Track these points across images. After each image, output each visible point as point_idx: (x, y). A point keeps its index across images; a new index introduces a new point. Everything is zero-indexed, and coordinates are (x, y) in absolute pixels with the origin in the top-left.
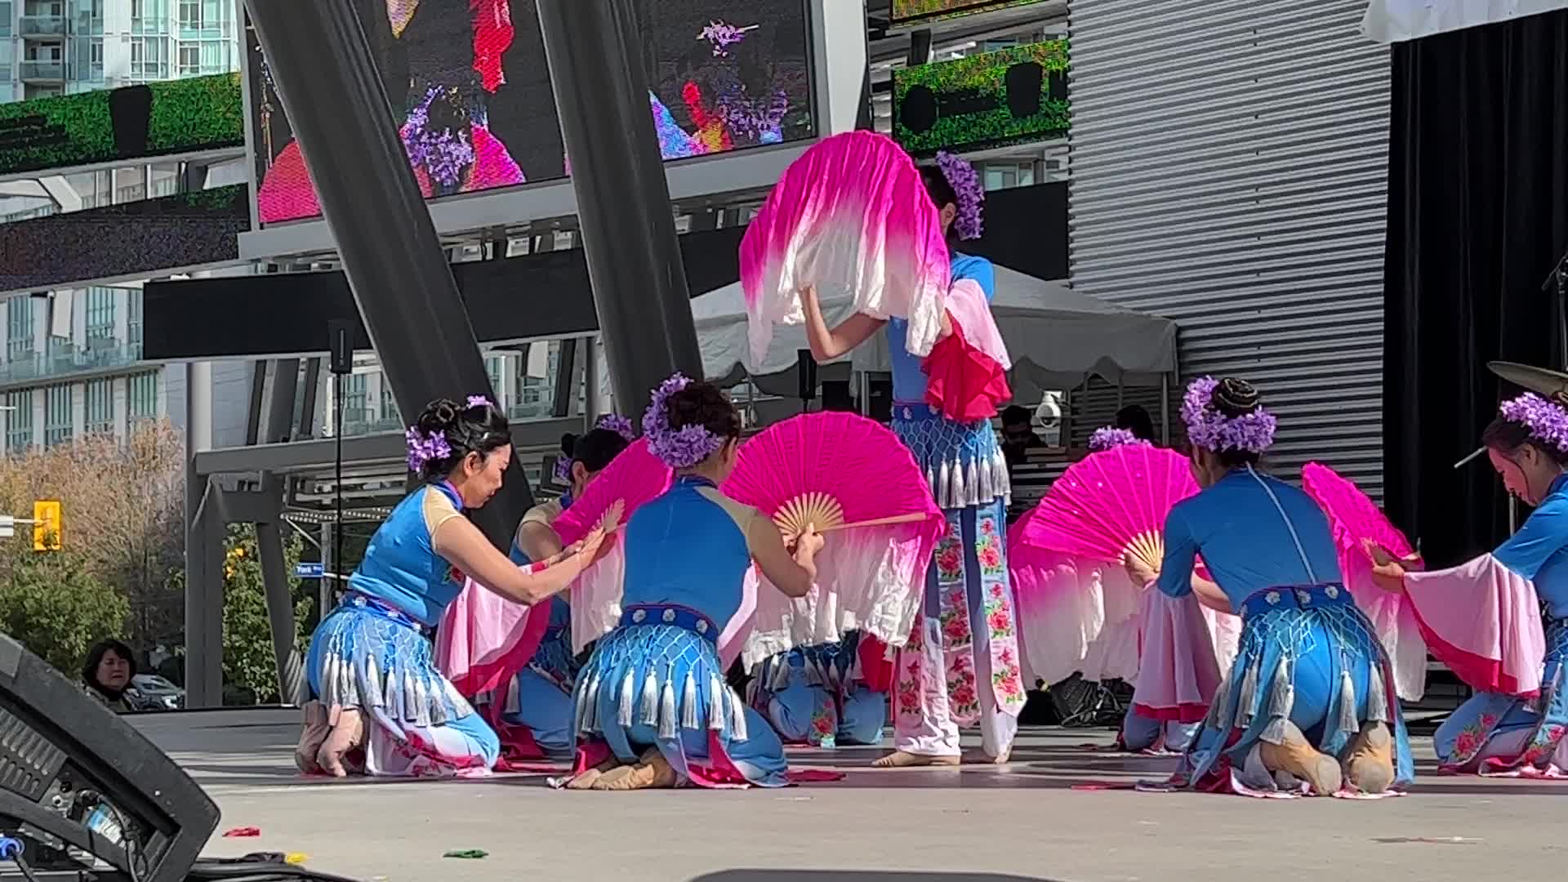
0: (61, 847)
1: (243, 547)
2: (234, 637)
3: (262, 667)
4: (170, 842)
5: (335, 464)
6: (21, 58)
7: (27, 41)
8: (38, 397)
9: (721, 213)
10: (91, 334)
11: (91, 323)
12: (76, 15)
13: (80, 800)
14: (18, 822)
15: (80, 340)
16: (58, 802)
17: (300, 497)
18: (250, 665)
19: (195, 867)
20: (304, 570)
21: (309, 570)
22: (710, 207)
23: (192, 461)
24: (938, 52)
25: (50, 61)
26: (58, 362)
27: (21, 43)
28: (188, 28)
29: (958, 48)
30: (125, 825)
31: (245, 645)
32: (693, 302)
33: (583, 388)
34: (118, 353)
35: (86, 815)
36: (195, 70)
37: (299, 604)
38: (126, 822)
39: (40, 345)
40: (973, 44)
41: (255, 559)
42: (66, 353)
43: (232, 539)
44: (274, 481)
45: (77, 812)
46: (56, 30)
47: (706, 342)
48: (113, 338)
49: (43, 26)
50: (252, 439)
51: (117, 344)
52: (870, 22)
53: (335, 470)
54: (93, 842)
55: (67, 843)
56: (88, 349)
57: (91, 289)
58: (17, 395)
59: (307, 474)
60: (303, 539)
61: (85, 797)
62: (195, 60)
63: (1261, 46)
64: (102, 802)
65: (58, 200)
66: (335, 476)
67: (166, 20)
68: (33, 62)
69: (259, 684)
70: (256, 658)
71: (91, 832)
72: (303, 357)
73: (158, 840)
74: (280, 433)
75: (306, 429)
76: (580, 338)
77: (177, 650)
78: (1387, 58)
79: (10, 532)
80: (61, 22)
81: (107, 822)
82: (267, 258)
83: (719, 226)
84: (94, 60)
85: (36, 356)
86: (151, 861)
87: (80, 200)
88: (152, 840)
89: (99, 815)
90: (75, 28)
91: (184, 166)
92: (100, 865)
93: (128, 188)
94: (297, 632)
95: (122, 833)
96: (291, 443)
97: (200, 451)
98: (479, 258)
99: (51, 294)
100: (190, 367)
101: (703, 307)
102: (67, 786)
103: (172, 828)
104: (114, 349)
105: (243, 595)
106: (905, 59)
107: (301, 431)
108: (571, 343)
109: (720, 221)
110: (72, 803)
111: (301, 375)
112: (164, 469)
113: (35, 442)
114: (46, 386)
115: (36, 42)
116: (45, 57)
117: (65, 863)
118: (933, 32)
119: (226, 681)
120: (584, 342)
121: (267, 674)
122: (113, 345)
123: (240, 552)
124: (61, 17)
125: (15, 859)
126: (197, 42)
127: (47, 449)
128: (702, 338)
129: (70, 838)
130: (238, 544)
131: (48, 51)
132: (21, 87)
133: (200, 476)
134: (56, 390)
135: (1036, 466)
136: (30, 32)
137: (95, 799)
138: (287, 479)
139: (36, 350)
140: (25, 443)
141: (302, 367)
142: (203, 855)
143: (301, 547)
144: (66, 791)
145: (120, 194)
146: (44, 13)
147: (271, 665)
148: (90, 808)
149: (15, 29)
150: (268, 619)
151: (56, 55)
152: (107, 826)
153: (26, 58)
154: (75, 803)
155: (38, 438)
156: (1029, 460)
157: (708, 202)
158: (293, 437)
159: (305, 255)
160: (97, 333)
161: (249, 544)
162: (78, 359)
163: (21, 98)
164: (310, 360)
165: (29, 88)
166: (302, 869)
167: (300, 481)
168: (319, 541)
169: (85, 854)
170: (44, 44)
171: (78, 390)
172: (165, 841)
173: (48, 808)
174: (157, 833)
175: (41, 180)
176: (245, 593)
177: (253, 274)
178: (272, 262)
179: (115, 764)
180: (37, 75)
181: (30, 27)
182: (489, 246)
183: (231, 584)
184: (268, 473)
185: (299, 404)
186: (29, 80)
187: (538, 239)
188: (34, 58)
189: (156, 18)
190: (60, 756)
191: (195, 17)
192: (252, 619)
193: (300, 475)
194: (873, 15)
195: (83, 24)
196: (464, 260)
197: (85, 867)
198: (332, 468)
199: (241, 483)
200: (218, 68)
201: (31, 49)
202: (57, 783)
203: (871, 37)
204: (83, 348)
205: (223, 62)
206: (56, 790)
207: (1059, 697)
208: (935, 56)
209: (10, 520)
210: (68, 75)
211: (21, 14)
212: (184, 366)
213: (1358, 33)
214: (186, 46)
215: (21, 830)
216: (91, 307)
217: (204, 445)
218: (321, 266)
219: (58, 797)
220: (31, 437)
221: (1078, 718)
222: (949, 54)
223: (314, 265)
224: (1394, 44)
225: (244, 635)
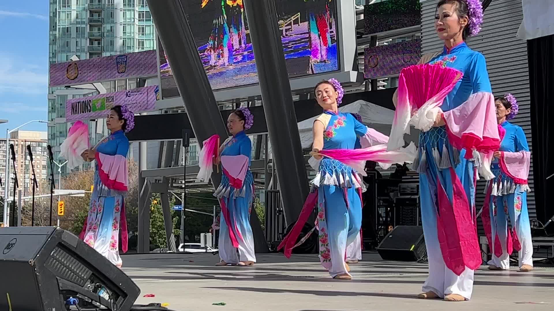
0: (90, 301)
1: (156, 200)
2: (154, 229)
3: (162, 239)
4: (124, 300)
5: (184, 175)
6: (88, 44)
7: (90, 39)
9: (309, 94)
12: (106, 31)
13: (96, 286)
14: (77, 293)
16: (89, 287)
17: (174, 185)
18: (159, 238)
19: (133, 308)
20: (176, 208)
21: (178, 208)
22: (305, 92)
23: (141, 173)
24: (380, 42)
25: (97, 46)
27: (88, 40)
28: (141, 35)
29: (386, 41)
30: (110, 295)
31: (156, 231)
32: (299, 124)
33: (264, 150)
35: (98, 291)
36: (143, 48)
37: (174, 219)
38: (111, 293)
39: (93, 136)
40: (391, 40)
41: (160, 204)
43: (153, 198)
44: (166, 180)
45: (95, 290)
46: (99, 35)
47: (302, 136)
49: (95, 35)
50: (159, 166)
52: (357, 33)
54: (100, 300)
55: (92, 300)
59: (178, 177)
60: (176, 198)
61: (97, 285)
62: (143, 45)
63: (484, 41)
64: (103, 287)
65: (99, 90)
66: (184, 178)
67: (134, 33)
68: (92, 46)
69: (161, 244)
70: (161, 236)
71: (100, 296)
72: (176, 140)
73: (120, 299)
74: (168, 165)
75: (177, 163)
76: (264, 134)
77: (136, 233)
78: (526, 45)
79: (83, 195)
80: (101, 33)
81: (105, 293)
82: (165, 109)
83: (308, 99)
84: (111, 45)
85: (92, 139)
86: (118, 306)
87: (106, 91)
88: (119, 299)
89: (102, 291)
90: (105, 35)
91: (138, 79)
92: (102, 307)
93: (121, 86)
94: (173, 227)
95: (109, 297)
96: (172, 167)
97: (143, 170)
98: (231, 109)
99: (96, 120)
100: (140, 143)
101: (301, 125)
102: (92, 282)
103: (125, 295)
105: (156, 216)
106: (369, 45)
107: (175, 164)
108: (261, 136)
109: (309, 97)
110: (94, 287)
112: (132, 175)
115: (93, 40)
116: (96, 44)
117: (92, 306)
118: (378, 36)
119: (151, 243)
120: (265, 136)
121: (164, 241)
123: (156, 202)
124: (101, 32)
125: (75, 305)
126: (143, 40)
128: (301, 135)
129: (92, 298)
130: (155, 199)
131: (96, 42)
132: (88, 54)
133: (143, 178)
135: (410, 177)
136: (91, 36)
137: (101, 286)
138: (170, 179)
139: (92, 137)
141: (175, 143)
142: (135, 303)
143: (175, 201)
144: (92, 283)
145: (119, 88)
146: (95, 31)
147: (165, 238)
148: (100, 289)
149: (86, 35)
150: (164, 223)
151: (99, 44)
152: (105, 295)
153: (90, 45)
154: (95, 287)
156: (408, 175)
157: (305, 91)
158: (172, 165)
159: (177, 108)
161: (158, 199)
163: (88, 58)
164: (178, 141)
165: (91, 54)
166: (167, 309)
167: (174, 180)
168: (181, 199)
169: (98, 303)
170: (96, 40)
172: (123, 299)
173: (86, 289)
174: (120, 297)
175: (94, 84)
176: (157, 215)
177: (160, 114)
178: (165, 110)
179: (107, 275)
180: (93, 50)
181: (90, 35)
182: (235, 104)
183: (152, 212)
184: (164, 177)
185: (174, 155)
186: (90, 52)
187: (250, 103)
188: (92, 44)
189: (131, 32)
190: (90, 272)
191: (143, 31)
192: (160, 223)
193: (175, 178)
194: (358, 31)
195: (108, 34)
196: (227, 109)
197: (98, 307)
198: (182, 176)
199: (156, 180)
200: (150, 48)
201: (91, 42)
202: (89, 281)
203: (357, 38)
205: (152, 46)
206: (89, 283)
207: (416, 252)
208: (379, 44)
209: (84, 191)
210: (103, 50)
211: (88, 31)
212: (138, 143)
213: (515, 37)
214: (140, 41)
215: (78, 296)
217: (144, 168)
218: (182, 111)
219: (89, 285)
221: (422, 259)
222: (383, 43)
223: (179, 111)
224: (528, 40)
225: (157, 229)
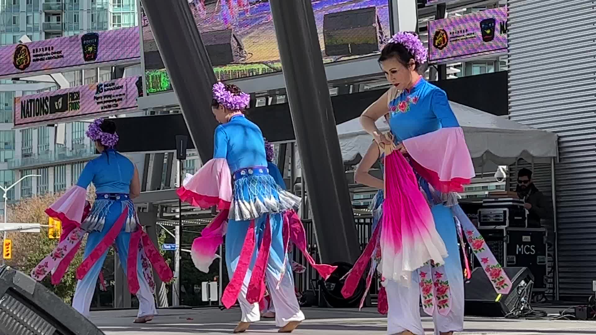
6: (43, 20)
7: (45, 13)
8: (51, 170)
9: (351, 86)
10: (74, 143)
11: (74, 138)
12: (68, 2)
15: (69, 145)
17: (165, 215)
20: (168, 247)
21: (170, 247)
22: (346, 84)
25: (56, 22)
26: (59, 155)
27: (43, 14)
28: (116, 7)
32: (338, 127)
33: (290, 165)
34: (86, 151)
36: (119, 25)
39: (51, 147)
42: (63, 151)
44: (154, 207)
46: (59, 8)
48: (83, 144)
49: (53, 7)
50: (144, 189)
51: (85, 146)
53: (178, 203)
56: (73, 149)
57: (74, 123)
58: (42, 170)
59: (168, 204)
60: (167, 233)
62: (119, 21)
65: (59, 83)
66: (178, 205)
67: (106, 4)
68: (49, 22)
72: (166, 152)
74: (156, 186)
75: (168, 184)
76: (289, 143)
79: (39, 230)
80: (61, 5)
82: (151, 108)
83: (351, 92)
84: (75, 21)
85: (50, 152)
87: (68, 84)
90: (67, 8)
91: (114, 68)
93: (90, 77)
96: (161, 190)
99: (56, 125)
101: (342, 129)
104: (84, 149)
107: (165, 185)
108: (284, 145)
109: (351, 90)
111: (165, 161)
113: (50, 190)
114: (54, 166)
115: (49, 14)
116: (54, 20)
120: (291, 145)
122: (83, 147)
124: (61, 2)
126: (120, 13)
127: (55, 194)
128: (342, 143)
131: (55, 17)
132: (43, 34)
134: (59, 168)
135: (494, 200)
136: (48, 9)
138: (159, 207)
139: (50, 149)
140: (45, 191)
141: (165, 156)
143: (165, 237)
145: (87, 80)
146: (53, 1)
149: (41, 8)
151: (58, 19)
153: (45, 21)
155: (51, 189)
156: (491, 197)
157: (345, 82)
158: (162, 188)
159: (168, 107)
160: (77, 142)
162: (68, 154)
163: (43, 39)
164: (169, 153)
165: (47, 35)
167: (165, 208)
168: (175, 234)
170: (54, 15)
171: (68, 167)
175: (52, 75)
177: (144, 115)
178: (152, 110)
180: (50, 28)
181: (46, 7)
184: (150, 204)
185: (164, 173)
186: (46, 31)
187: (270, 99)
188: (49, 21)
189: (103, 3)
193: (165, 205)
195: (70, 6)
199: (139, 208)
200: (129, 24)
201: (48, 18)
203: (418, 7)
204: (71, 149)
205: (132, 21)
207: (504, 303)
209: (39, 225)
210: (64, 28)
211: (43, 1)
214: (116, 15)
216: (74, 130)
218: (174, 112)
220: (48, 188)
221: (513, 314)
223: (171, 111)
